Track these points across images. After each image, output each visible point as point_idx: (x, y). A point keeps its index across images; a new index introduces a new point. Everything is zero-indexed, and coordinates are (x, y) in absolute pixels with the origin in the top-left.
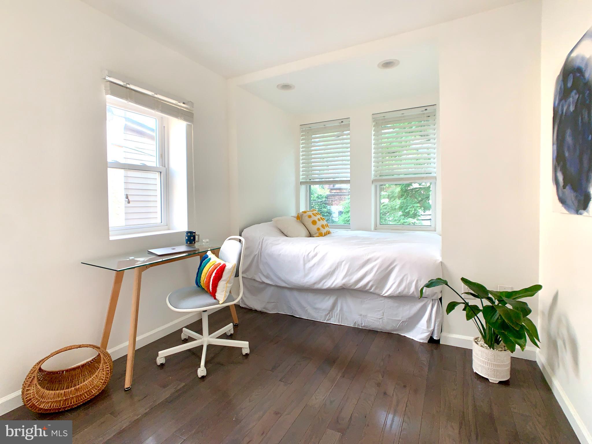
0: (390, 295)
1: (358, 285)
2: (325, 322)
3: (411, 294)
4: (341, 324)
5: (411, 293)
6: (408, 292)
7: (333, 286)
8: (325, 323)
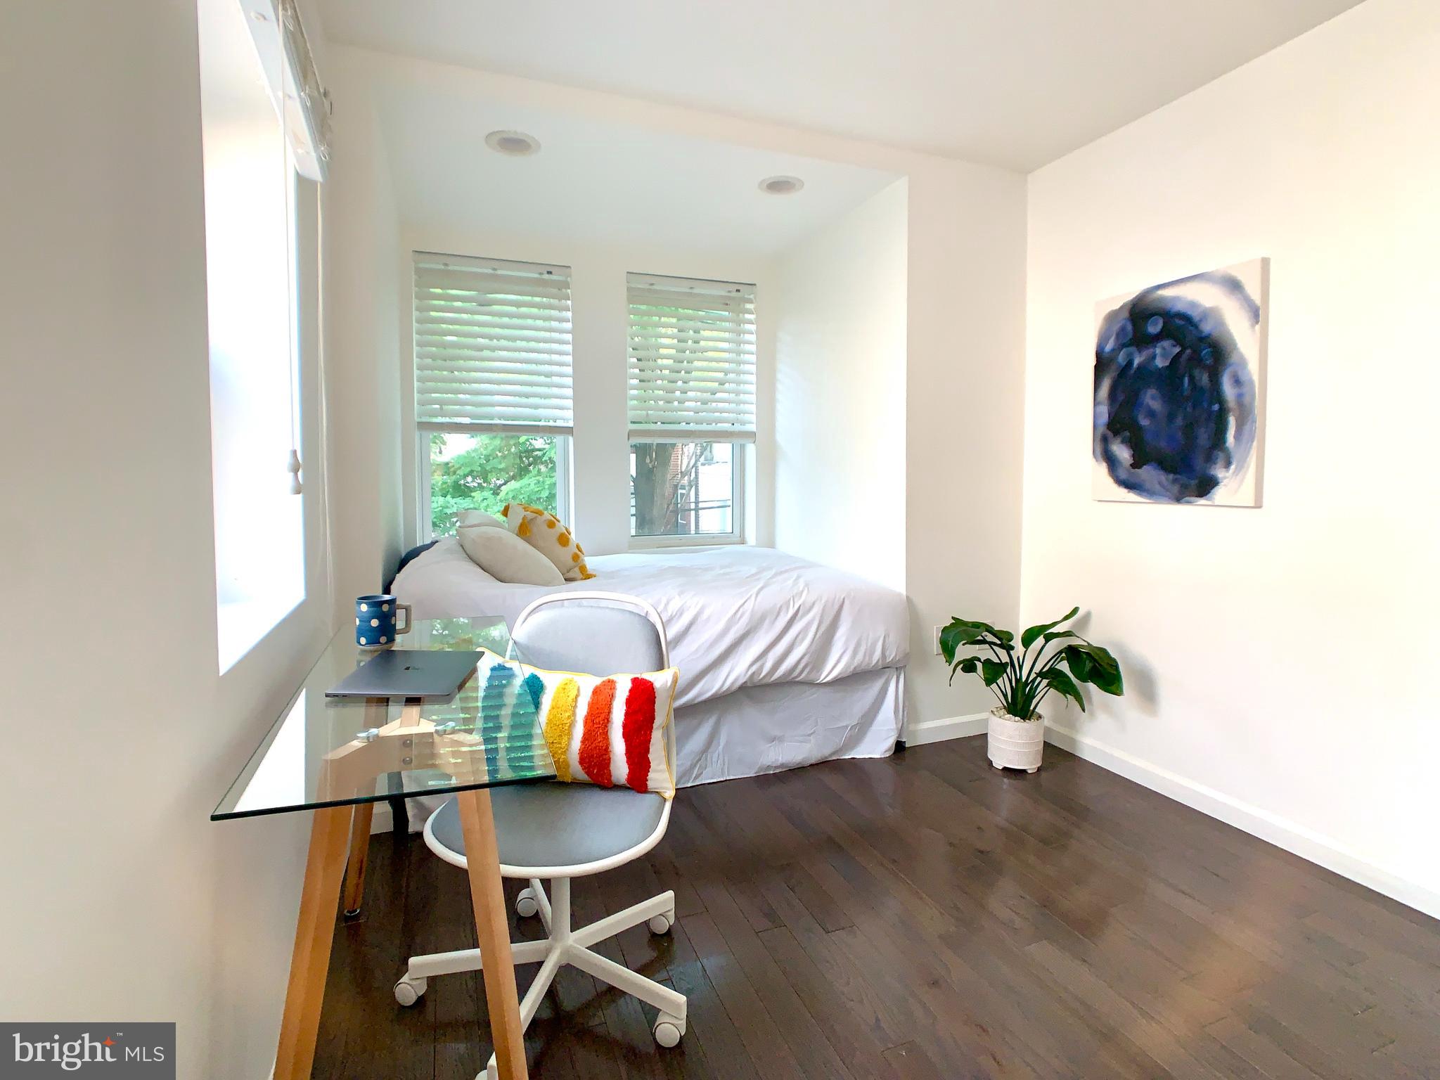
0: (837, 676)
1: (778, 671)
2: (689, 785)
3: (873, 666)
4: (728, 778)
5: (874, 662)
6: (869, 664)
7: (725, 688)
8: (691, 787)
